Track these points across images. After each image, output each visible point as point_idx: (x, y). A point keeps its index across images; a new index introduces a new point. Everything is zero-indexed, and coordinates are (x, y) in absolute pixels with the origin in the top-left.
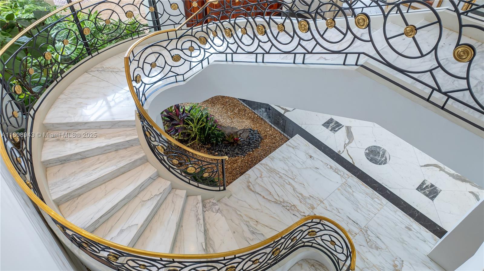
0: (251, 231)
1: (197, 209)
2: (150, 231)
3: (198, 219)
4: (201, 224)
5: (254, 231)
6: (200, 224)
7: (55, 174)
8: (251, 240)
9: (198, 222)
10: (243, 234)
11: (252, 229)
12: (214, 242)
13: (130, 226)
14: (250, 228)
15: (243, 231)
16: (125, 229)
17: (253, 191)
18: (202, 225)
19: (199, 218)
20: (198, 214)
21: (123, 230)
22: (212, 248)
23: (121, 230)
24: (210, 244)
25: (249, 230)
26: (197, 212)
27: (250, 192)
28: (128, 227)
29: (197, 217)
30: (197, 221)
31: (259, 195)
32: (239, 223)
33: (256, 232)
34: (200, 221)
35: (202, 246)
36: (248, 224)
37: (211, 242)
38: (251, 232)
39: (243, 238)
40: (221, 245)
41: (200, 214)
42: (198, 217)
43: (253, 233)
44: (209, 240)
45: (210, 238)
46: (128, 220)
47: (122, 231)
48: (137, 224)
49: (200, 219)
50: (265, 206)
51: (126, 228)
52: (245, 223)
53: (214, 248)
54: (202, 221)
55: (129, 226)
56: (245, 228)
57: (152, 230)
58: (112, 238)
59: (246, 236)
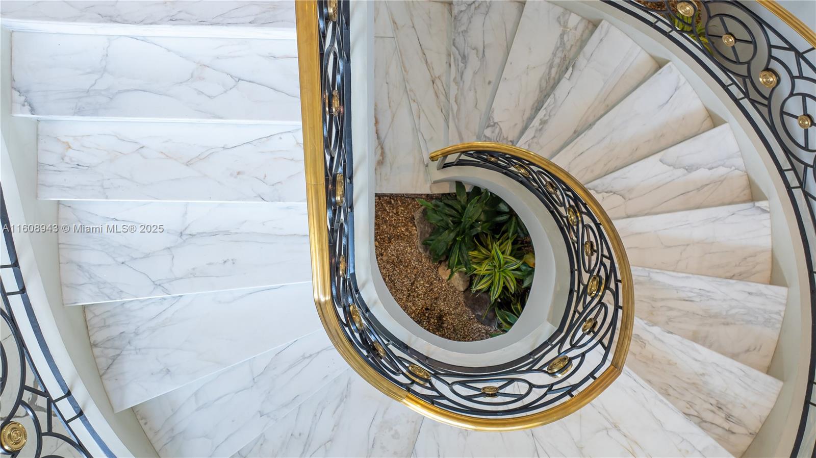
0: (463, 63)
1: (531, 140)
2: (636, 150)
3: (543, 122)
4: (544, 111)
5: (460, 59)
6: (547, 111)
7: (758, 347)
8: (477, 51)
9: (547, 117)
10: (479, 69)
11: (461, 65)
12: (541, 81)
13: (672, 168)
14: (461, 68)
15: (475, 73)
16: (683, 170)
17: (382, 148)
18: (545, 108)
19: (540, 124)
20: (536, 130)
21: (687, 170)
22: (549, 73)
23: (690, 172)
24: (547, 83)
25: (465, 68)
26: (534, 137)
27: (387, 150)
28: (677, 168)
29: (542, 128)
30: (547, 120)
31: (380, 132)
32: (470, 90)
33: (460, 54)
34: (542, 117)
35: (572, 74)
36: (459, 78)
37: (544, 84)
38: (466, 62)
39: (485, 63)
40: (534, 68)
41: (534, 129)
42: (541, 126)
43: (464, 58)
44: (544, 88)
45: (541, 91)
46: (670, 182)
47: (689, 169)
48: (661, 161)
49: (541, 120)
50: (390, 106)
51: (680, 168)
52: (461, 84)
53: (547, 72)
54: (541, 114)
55: (674, 168)
56: (468, 75)
57: (633, 149)
58: (710, 169)
59: (479, 62)
